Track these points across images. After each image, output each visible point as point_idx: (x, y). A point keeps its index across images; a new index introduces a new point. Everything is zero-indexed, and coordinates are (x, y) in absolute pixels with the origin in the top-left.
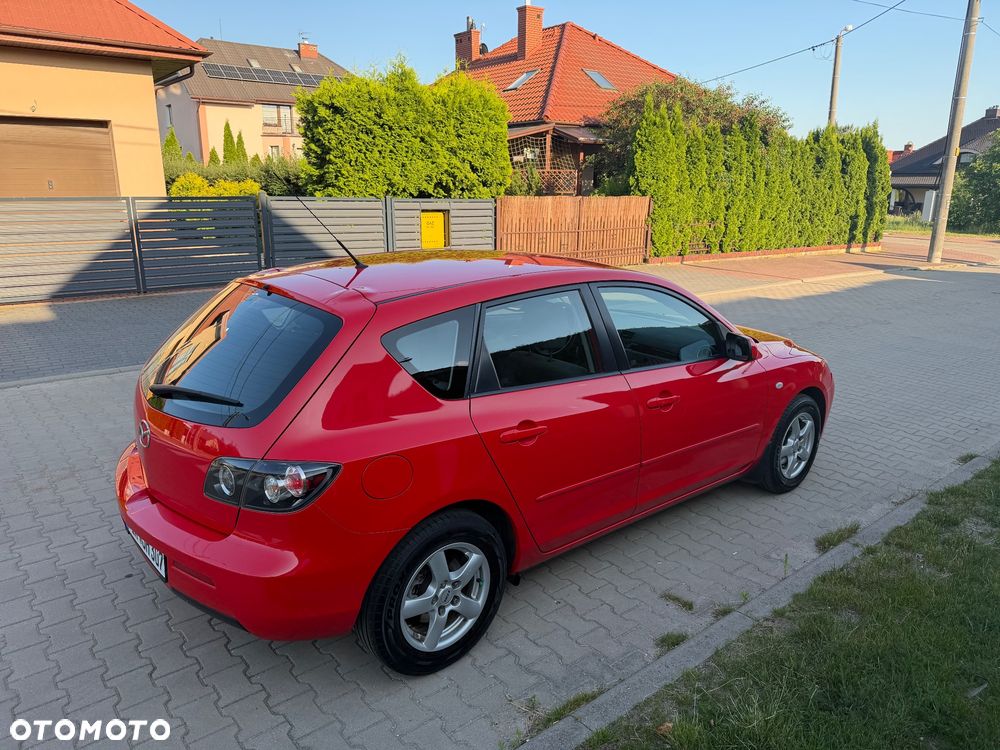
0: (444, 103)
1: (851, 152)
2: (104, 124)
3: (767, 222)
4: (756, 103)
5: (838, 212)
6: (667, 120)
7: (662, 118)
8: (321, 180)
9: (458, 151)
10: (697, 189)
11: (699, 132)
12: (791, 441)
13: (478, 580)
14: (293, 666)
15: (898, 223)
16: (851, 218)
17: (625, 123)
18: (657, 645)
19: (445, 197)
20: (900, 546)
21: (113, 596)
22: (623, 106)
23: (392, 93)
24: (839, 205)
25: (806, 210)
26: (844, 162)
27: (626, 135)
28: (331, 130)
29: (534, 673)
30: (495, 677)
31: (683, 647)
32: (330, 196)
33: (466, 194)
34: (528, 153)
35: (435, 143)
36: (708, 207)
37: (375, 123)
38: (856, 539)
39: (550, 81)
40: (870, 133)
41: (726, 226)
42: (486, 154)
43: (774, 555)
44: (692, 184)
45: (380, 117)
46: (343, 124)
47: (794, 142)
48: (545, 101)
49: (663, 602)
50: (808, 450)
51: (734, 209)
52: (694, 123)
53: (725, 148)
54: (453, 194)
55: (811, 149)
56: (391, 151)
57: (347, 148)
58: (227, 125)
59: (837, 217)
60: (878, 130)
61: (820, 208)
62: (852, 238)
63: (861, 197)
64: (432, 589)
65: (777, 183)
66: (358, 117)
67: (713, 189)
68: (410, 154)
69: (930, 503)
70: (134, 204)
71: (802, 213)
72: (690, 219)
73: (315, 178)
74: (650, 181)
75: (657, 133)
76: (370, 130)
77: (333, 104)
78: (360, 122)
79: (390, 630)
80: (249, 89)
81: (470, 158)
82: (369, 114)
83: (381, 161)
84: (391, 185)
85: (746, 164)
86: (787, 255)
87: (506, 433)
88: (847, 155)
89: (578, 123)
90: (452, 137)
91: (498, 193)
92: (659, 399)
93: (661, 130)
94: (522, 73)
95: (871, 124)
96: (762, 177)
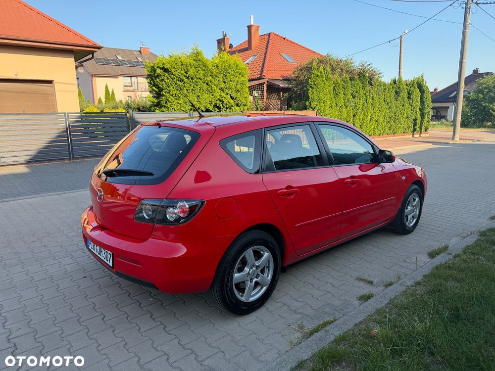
0: (217, 66)
1: (412, 89)
2: (50, 82)
3: (373, 122)
4: (365, 65)
5: (407, 117)
6: (323, 74)
7: (321, 73)
8: (158, 105)
9: (224, 90)
10: (339, 107)
11: (339, 80)
12: (409, 208)
13: (267, 267)
14: (176, 313)
15: (435, 125)
16: (414, 120)
17: (302, 78)
18: (359, 300)
19: (218, 112)
20: (472, 253)
21: (78, 286)
22: (301, 70)
23: (192, 62)
24: (407, 114)
25: (392, 116)
26: (409, 93)
27: (302, 83)
28: (163, 80)
29: (299, 313)
30: (279, 315)
31: (373, 299)
32: (163, 111)
33: (228, 110)
34: (256, 93)
35: (213, 86)
36: (345, 115)
37: (185, 76)
38: (448, 252)
39: (265, 59)
40: (420, 80)
42: (238, 91)
43: (408, 260)
44: (337, 105)
45: (187, 73)
46: (169, 77)
47: (384, 84)
48: (262, 69)
49: (357, 281)
50: (417, 213)
51: (357, 116)
52: (336, 76)
53: (352, 87)
54: (222, 110)
55: (393, 87)
56: (192, 90)
57: (171, 88)
58: (107, 87)
59: (407, 120)
60: (424, 78)
61: (398, 116)
62: (415, 130)
63: (418, 110)
64: (247, 269)
65: (378, 104)
66: (176, 73)
67: (347, 107)
68: (201, 91)
69: (481, 235)
70: (68, 116)
71: (390, 118)
73: (155, 104)
74: (316, 103)
75: (319, 80)
76: (182, 79)
77: (164, 67)
78: (177, 76)
79: (228, 289)
80: (117, 69)
81: (230, 93)
82: (182, 72)
83: (188, 94)
84: (193, 106)
85: (362, 95)
86: (384, 138)
87: (280, 191)
88: (410, 90)
89: (278, 78)
90: (221, 83)
91: (244, 110)
92: (350, 180)
93: (321, 79)
94: (251, 56)
95: (420, 76)
96: (370, 101)
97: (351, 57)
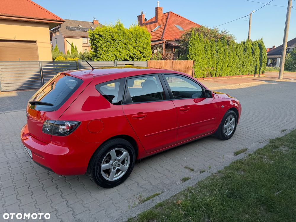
0: (132, 33)
1: (255, 47)
2: (35, 42)
3: (229, 68)
4: (225, 33)
5: (251, 65)
7: (197, 37)
8: (96, 56)
9: (136, 47)
10: (208, 58)
11: (208, 41)
12: (227, 124)
13: (126, 160)
14: (71, 186)
15: (270, 69)
16: (255, 66)
17: (186, 40)
18: (181, 181)
19: (132, 61)
20: (259, 154)
21: (21, 167)
22: (186, 35)
23: (116, 30)
24: (251, 63)
25: (241, 64)
26: (252, 50)
27: (186, 43)
28: (99, 41)
29: (143, 188)
30: (131, 189)
31: (189, 180)
32: (98, 60)
33: (139, 60)
34: (158, 49)
35: (129, 45)
36: (211, 63)
37: (111, 39)
38: (246, 152)
39: (165, 28)
40: (260, 42)
41: (217, 69)
42: (144, 48)
44: (206, 57)
45: (113, 38)
46: (102, 40)
47: (237, 44)
48: (163, 34)
49: (185, 169)
51: (219, 64)
52: (206, 39)
53: (216, 46)
54: (135, 60)
55: (242, 46)
56: (116, 47)
57: (103, 46)
58: (72, 44)
59: (251, 66)
60: (263, 40)
61: (245, 64)
62: (256, 73)
63: (258, 60)
64: (111, 162)
65: (232, 56)
66: (106, 37)
67: (213, 58)
68: (121, 48)
69: (270, 142)
70: (41, 63)
72: (206, 67)
73: (94, 56)
74: (193, 56)
75: (195, 42)
76: (110, 41)
77: (99, 34)
78: (107, 39)
79: (97, 173)
80: (79, 33)
81: (139, 49)
82: (110, 37)
83: (113, 50)
84: (116, 57)
85: (222, 51)
86: (236, 77)
87: (134, 115)
88: (253, 48)
89: (173, 40)
90: (134, 43)
91: (148, 60)
92: (183, 108)
93: (196, 41)
94: (157, 26)
95: (260, 39)
96: (227, 54)
97: (217, 27)
